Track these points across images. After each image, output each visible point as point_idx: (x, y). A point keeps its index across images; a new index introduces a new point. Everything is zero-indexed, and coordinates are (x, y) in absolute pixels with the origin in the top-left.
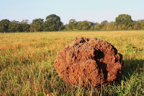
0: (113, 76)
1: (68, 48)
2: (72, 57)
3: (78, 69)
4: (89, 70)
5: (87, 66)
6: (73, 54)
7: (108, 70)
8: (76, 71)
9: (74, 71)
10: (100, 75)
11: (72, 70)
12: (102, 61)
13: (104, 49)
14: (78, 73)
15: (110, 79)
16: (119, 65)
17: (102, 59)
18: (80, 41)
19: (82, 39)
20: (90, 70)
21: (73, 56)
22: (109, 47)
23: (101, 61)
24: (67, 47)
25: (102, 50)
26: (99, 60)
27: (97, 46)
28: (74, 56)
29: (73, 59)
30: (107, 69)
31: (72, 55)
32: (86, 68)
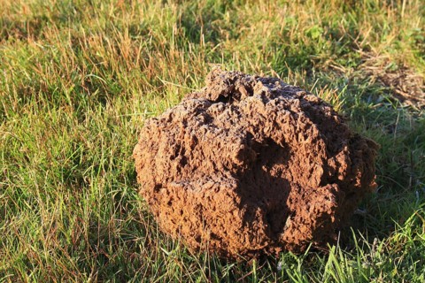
0: (303, 229)
1: (170, 120)
2: (172, 158)
3: (182, 199)
4: (214, 209)
5: (206, 196)
6: (178, 146)
7: (292, 208)
8: (177, 205)
9: (170, 203)
10: (251, 226)
11: (166, 199)
12: (280, 172)
13: (286, 136)
14: (182, 212)
15: (290, 236)
16: (327, 198)
17: (281, 166)
18: (220, 91)
19: (225, 88)
20: (217, 211)
21: (177, 155)
22: (309, 131)
23: (273, 174)
24: (168, 118)
25: (280, 139)
26: (268, 170)
27: (261, 127)
28: (179, 157)
29: (175, 164)
30: (288, 203)
31: (171, 151)
32: (205, 203)
